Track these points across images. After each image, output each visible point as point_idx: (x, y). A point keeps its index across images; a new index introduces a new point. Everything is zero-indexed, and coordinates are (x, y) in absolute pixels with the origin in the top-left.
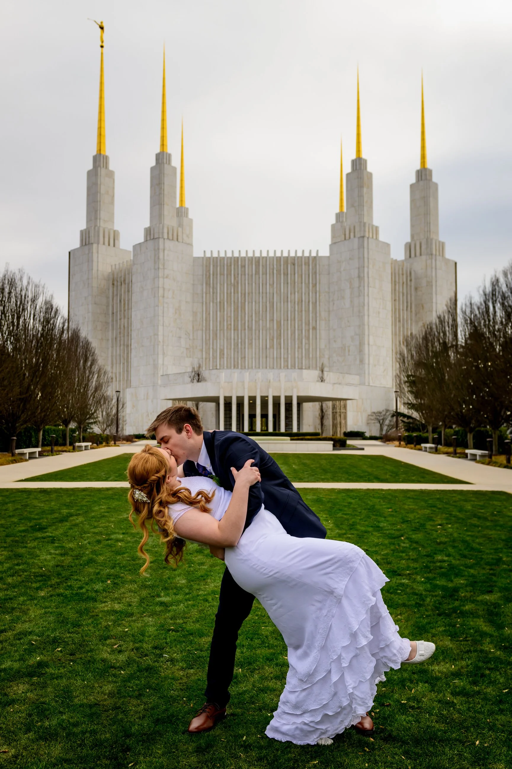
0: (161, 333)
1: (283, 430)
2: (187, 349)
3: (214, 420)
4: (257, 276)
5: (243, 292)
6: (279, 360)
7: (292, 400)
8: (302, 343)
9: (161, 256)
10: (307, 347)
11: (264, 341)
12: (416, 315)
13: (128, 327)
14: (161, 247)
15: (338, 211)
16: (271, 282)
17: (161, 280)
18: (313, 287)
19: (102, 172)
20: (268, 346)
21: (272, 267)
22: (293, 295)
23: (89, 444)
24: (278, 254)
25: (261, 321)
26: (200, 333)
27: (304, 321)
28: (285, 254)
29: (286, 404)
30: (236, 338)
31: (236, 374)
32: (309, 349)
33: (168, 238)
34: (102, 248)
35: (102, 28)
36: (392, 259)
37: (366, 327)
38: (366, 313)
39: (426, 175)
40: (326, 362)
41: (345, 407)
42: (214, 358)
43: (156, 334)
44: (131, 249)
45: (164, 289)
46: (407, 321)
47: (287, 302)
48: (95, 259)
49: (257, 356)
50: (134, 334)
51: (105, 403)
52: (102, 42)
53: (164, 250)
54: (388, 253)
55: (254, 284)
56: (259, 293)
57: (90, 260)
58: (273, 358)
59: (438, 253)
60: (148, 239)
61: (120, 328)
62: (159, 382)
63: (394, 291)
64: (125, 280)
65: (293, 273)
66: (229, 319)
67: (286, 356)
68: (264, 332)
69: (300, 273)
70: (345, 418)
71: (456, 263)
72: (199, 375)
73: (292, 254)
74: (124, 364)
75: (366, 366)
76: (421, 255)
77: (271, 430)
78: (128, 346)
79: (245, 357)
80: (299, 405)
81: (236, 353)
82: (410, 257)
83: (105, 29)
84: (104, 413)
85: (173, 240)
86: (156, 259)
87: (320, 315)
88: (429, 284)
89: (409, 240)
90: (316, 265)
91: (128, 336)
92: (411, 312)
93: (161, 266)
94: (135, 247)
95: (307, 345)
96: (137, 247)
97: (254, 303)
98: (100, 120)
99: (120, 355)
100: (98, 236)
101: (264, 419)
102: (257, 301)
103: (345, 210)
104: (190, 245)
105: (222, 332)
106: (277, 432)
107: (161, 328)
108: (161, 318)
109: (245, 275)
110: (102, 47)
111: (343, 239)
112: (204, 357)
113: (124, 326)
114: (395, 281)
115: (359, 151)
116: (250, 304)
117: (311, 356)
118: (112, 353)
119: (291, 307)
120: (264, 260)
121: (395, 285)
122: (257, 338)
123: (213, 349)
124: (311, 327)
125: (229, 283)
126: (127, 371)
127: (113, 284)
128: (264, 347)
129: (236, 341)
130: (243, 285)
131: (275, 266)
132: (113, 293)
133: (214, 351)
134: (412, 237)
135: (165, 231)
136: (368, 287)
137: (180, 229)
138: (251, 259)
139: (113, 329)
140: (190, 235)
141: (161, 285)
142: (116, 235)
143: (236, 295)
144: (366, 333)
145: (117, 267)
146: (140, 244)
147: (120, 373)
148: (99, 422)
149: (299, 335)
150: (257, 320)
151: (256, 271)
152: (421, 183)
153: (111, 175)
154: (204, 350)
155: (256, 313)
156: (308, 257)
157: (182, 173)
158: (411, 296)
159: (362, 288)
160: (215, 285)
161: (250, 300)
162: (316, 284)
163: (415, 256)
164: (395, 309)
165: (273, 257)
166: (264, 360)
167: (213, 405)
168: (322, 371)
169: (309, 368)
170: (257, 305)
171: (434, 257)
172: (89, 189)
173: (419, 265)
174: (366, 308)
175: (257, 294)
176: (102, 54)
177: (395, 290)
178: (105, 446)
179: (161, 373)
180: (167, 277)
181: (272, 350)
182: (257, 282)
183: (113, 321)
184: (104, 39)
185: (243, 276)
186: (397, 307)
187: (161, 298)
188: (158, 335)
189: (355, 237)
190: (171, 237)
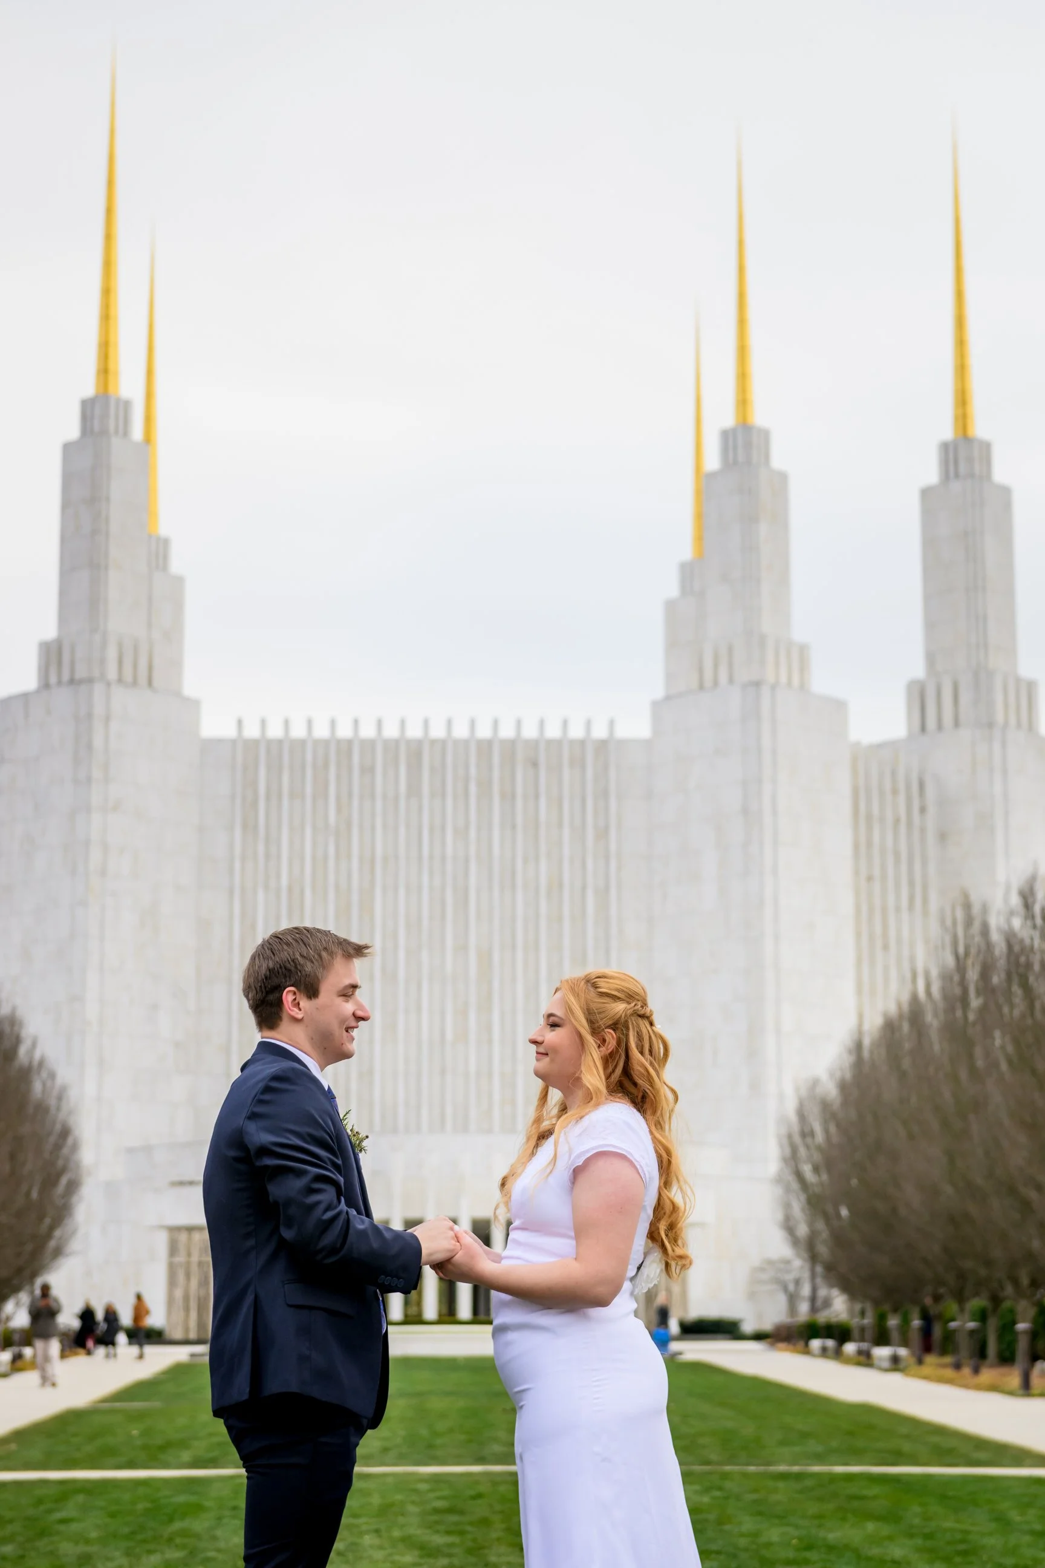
4: (414, 802)
5: (367, 854)
9: (98, 739)
11: (436, 1018)
14: (98, 708)
15: (688, 559)
16: (460, 824)
17: (96, 817)
18: (598, 837)
20: (449, 1036)
21: (461, 771)
22: (531, 867)
25: (425, 952)
26: (220, 989)
33: (120, 680)
36: (857, 744)
39: (971, 458)
45: (105, 847)
47: (513, 886)
53: (107, 719)
54: (841, 726)
55: (402, 830)
56: (420, 858)
59: (1012, 721)
60: (57, 682)
63: (862, 849)
65: (531, 793)
68: (436, 987)
69: (555, 792)
76: (956, 723)
82: (923, 728)
85: (135, 683)
88: (985, 822)
90: (607, 768)
93: (97, 774)
97: (402, 892)
102: (414, 884)
107: (92, 977)
109: (373, 797)
111: (695, 685)
114: (869, 817)
119: (526, 905)
120: (438, 748)
121: (869, 827)
125: (320, 824)
128: (436, 1038)
130: (368, 832)
131: (473, 771)
134: (931, 660)
135: (112, 654)
137: (158, 648)
138: (392, 747)
141: (94, 835)
143: (343, 863)
146: (25, 695)
151: (409, 786)
152: (956, 486)
156: (582, 743)
158: (923, 867)
159: (753, 849)
162: (608, 829)
163: (939, 727)
164: (870, 908)
165: (467, 742)
173: (950, 762)
174: (769, 911)
175: (414, 862)
177: (870, 846)
181: (460, 1049)
182: (414, 823)
185: (367, 803)
186: (877, 902)
187: (94, 878)
189: (731, 680)
190: (128, 675)
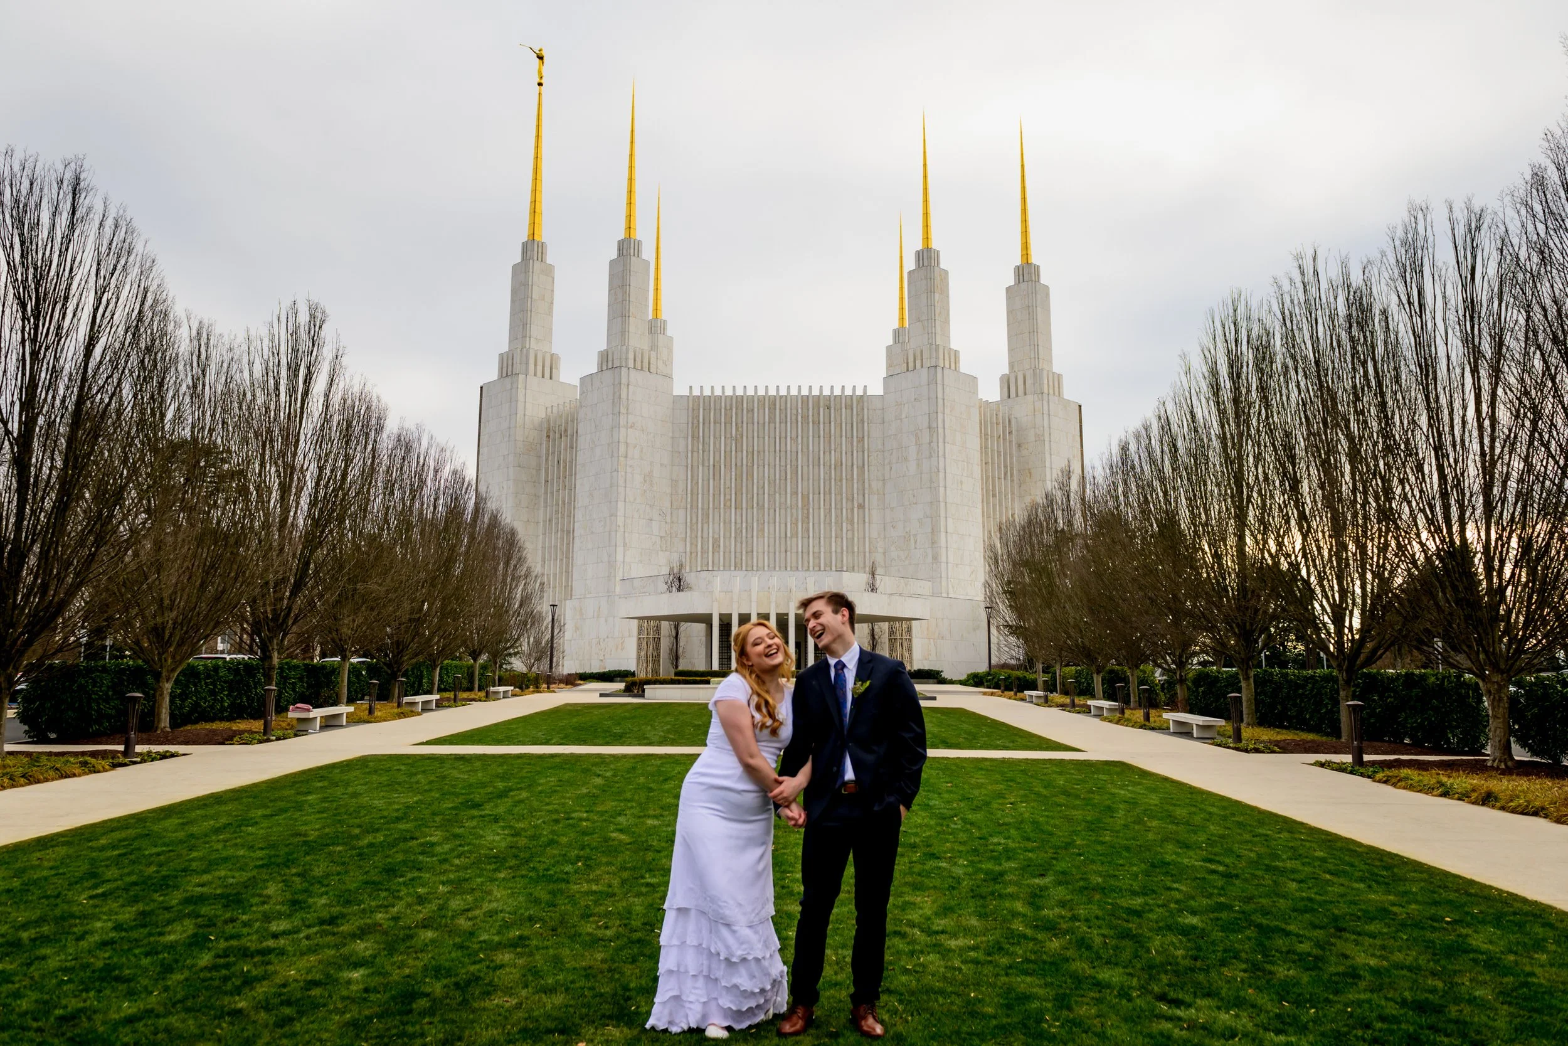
0: (620, 513)
2: (661, 538)
3: (703, 651)
4: (772, 425)
5: (750, 449)
6: (805, 556)
8: (841, 530)
9: (624, 395)
10: (850, 536)
11: (783, 526)
12: (1019, 486)
13: (569, 503)
14: (624, 380)
15: (896, 326)
16: (794, 435)
17: (623, 430)
18: (858, 442)
19: (536, 266)
20: (789, 534)
21: (794, 411)
22: (827, 454)
23: (510, 688)
24: (805, 392)
25: (777, 495)
26: (682, 512)
27: (844, 495)
28: (816, 392)
30: (739, 521)
31: (738, 579)
32: (853, 538)
33: (635, 368)
34: (533, 382)
35: (541, 58)
36: (981, 400)
37: (942, 505)
38: (942, 484)
39: (1030, 273)
40: (879, 558)
41: (909, 631)
42: (704, 552)
43: (613, 515)
44: (577, 383)
45: (627, 444)
46: (1006, 495)
47: (819, 466)
48: (521, 398)
49: (772, 550)
50: (579, 515)
51: (533, 624)
52: (541, 78)
53: (628, 385)
54: (975, 391)
55: (766, 438)
56: (775, 452)
57: (513, 400)
59: (1051, 392)
60: (604, 368)
61: (557, 504)
62: (618, 589)
63: (984, 449)
64: (566, 431)
65: (827, 421)
66: (728, 491)
67: (816, 550)
68: (783, 511)
69: (838, 421)
70: (910, 649)
71: (1080, 407)
72: (680, 580)
73: (827, 392)
74: (561, 560)
75: (943, 566)
76: (1025, 393)
78: (569, 533)
79: (752, 554)
81: (739, 545)
82: (1009, 396)
83: (545, 59)
84: (532, 639)
85: (641, 369)
86: (616, 399)
87: (870, 485)
88: (1040, 439)
89: (1005, 370)
90: (863, 409)
91: (569, 516)
92: (1012, 481)
93: (623, 410)
94: (583, 380)
95: (850, 533)
96: (587, 381)
97: (766, 467)
98: (535, 191)
99: (556, 546)
100: (527, 363)
102: (772, 464)
103: (907, 325)
104: (669, 377)
105: (716, 511)
107: (621, 505)
108: (621, 490)
109: (753, 423)
111: (904, 370)
112: (688, 550)
113: (564, 502)
114: (986, 435)
115: (926, 238)
116: (761, 468)
117: (856, 549)
118: (544, 543)
119: (825, 473)
120: (783, 399)
121: (986, 439)
122: (772, 521)
123: (702, 538)
124: (856, 505)
125: (728, 436)
126: (567, 572)
127: (548, 436)
128: (783, 535)
129: (739, 526)
130: (750, 439)
131: (800, 410)
132: (548, 450)
133: (704, 541)
134: (1011, 365)
135: (631, 356)
136: (944, 442)
137: (653, 354)
138: (762, 400)
139: (546, 507)
140: (668, 362)
141: (622, 439)
142: (554, 360)
143: (739, 454)
144: (943, 514)
145: (555, 410)
146: (591, 375)
147: (556, 576)
148: (523, 653)
149: (836, 516)
150: (772, 492)
151: (770, 418)
152: (1023, 286)
153: (549, 271)
154: (688, 539)
155: (769, 483)
156: (851, 397)
157: (657, 269)
158: (1011, 458)
159: (934, 445)
160: (706, 439)
161: (761, 463)
162: (863, 439)
163: (1017, 396)
164: (987, 477)
165: (797, 396)
166: (783, 555)
167: (701, 627)
168: (873, 575)
169: (852, 569)
170: (772, 471)
171: (1045, 396)
172: (514, 292)
173: (1022, 410)
174: (941, 475)
175: (772, 454)
176: (540, 95)
177: (986, 448)
178: (533, 692)
179: (619, 576)
180: (632, 426)
181: (794, 540)
182: (772, 435)
183: (546, 493)
184: (544, 73)
185: (750, 426)
186: (990, 475)
187: (622, 459)
188: (616, 516)
189: (922, 366)
190: (639, 366)
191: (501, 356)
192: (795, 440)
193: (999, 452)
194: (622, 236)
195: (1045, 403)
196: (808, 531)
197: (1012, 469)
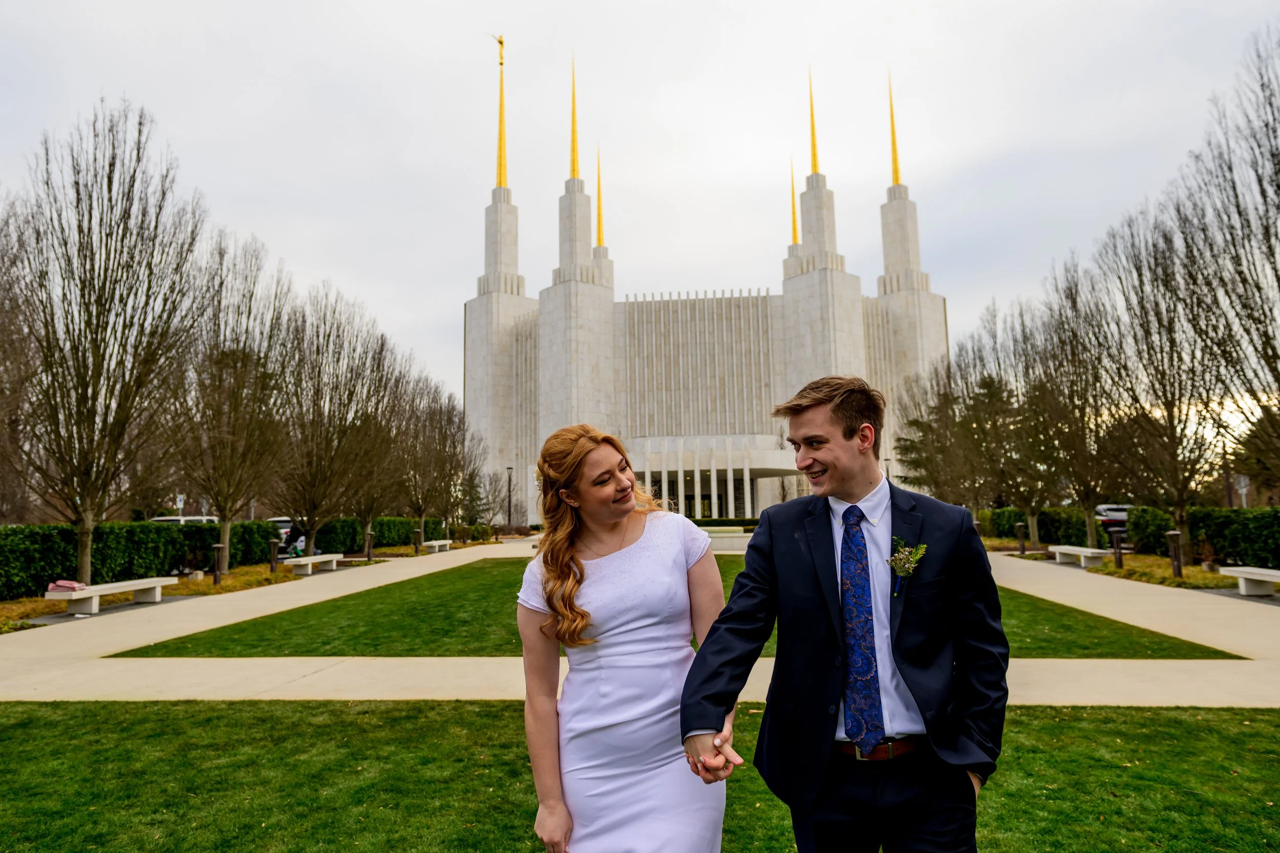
0: (574, 396)
1: (732, 515)
2: (608, 415)
4: (693, 323)
5: (676, 343)
6: (723, 424)
7: (742, 476)
8: (752, 404)
9: (573, 303)
10: (759, 408)
11: (704, 403)
12: (897, 365)
13: (535, 391)
14: (573, 290)
15: (790, 243)
16: (711, 329)
17: (574, 331)
18: (764, 333)
19: (503, 207)
20: (709, 410)
21: (711, 311)
22: (738, 345)
23: (448, 542)
24: (719, 295)
25: (699, 379)
26: (623, 395)
27: (753, 376)
28: (727, 295)
29: (735, 480)
30: (669, 400)
31: (668, 443)
33: (581, 281)
34: (505, 298)
35: (501, 43)
36: (863, 296)
39: (900, 193)
43: (569, 398)
44: (537, 296)
45: (577, 342)
46: (886, 373)
47: (732, 354)
48: (495, 311)
49: (696, 422)
50: (542, 399)
52: (502, 58)
53: (577, 295)
54: (858, 289)
55: (689, 333)
56: (696, 344)
57: (489, 313)
58: (717, 424)
59: (921, 288)
60: (558, 282)
61: (526, 393)
63: (868, 335)
64: (530, 334)
65: (737, 318)
66: (659, 376)
67: (732, 420)
68: (704, 391)
69: (747, 317)
71: (944, 300)
73: (736, 295)
76: (899, 290)
77: (715, 515)
79: (680, 424)
80: (753, 481)
81: (669, 420)
82: (885, 293)
83: (505, 43)
85: (587, 282)
86: (568, 305)
87: (774, 367)
88: (912, 326)
89: (882, 272)
90: (766, 307)
91: (535, 401)
92: (890, 361)
93: (573, 315)
94: (541, 293)
96: (544, 293)
97: (690, 356)
99: (526, 426)
100: (500, 283)
101: (706, 502)
102: (694, 353)
103: (800, 241)
104: (610, 288)
105: (651, 393)
106: (724, 518)
107: (574, 390)
108: (574, 378)
109: (678, 322)
110: (501, 64)
111: (799, 272)
112: (630, 424)
113: (531, 391)
114: (868, 324)
115: (815, 165)
116: (685, 357)
117: (764, 420)
118: (517, 422)
119: (737, 360)
120: (702, 302)
121: (868, 328)
122: (695, 399)
123: (640, 414)
124: (763, 384)
125: (658, 332)
127: (518, 340)
128: (705, 411)
129: (669, 403)
130: (676, 335)
131: (715, 310)
132: (517, 350)
133: (642, 417)
134: (887, 268)
135: (578, 272)
136: (835, 330)
137: (597, 271)
138: (684, 303)
139: (517, 395)
140: (610, 280)
141: (573, 338)
142: (520, 281)
143: (667, 347)
145: (522, 319)
146: (547, 289)
147: (526, 448)
149: (747, 394)
150: (695, 376)
151: (691, 317)
152: (894, 203)
153: (513, 210)
154: (630, 416)
155: (692, 369)
156: (757, 298)
157: (598, 204)
158: (889, 342)
159: (826, 333)
160: (641, 337)
161: (685, 353)
162: (767, 330)
163: (892, 292)
164: (870, 359)
165: (712, 300)
166: (705, 426)
169: (762, 433)
170: (694, 359)
171: (916, 292)
172: (488, 229)
173: (897, 304)
175: (694, 346)
176: (502, 72)
177: (869, 335)
180: (581, 327)
181: (714, 414)
182: (693, 331)
183: (517, 384)
184: (504, 54)
185: (675, 324)
186: (872, 356)
187: (574, 354)
188: (570, 399)
189: (814, 269)
190: (585, 279)
191: (479, 279)
192: (712, 333)
193: (879, 339)
194: (568, 177)
195: (916, 297)
196: (725, 407)
197: (890, 351)
